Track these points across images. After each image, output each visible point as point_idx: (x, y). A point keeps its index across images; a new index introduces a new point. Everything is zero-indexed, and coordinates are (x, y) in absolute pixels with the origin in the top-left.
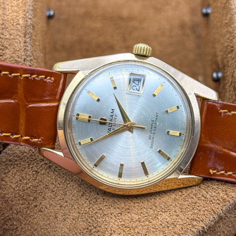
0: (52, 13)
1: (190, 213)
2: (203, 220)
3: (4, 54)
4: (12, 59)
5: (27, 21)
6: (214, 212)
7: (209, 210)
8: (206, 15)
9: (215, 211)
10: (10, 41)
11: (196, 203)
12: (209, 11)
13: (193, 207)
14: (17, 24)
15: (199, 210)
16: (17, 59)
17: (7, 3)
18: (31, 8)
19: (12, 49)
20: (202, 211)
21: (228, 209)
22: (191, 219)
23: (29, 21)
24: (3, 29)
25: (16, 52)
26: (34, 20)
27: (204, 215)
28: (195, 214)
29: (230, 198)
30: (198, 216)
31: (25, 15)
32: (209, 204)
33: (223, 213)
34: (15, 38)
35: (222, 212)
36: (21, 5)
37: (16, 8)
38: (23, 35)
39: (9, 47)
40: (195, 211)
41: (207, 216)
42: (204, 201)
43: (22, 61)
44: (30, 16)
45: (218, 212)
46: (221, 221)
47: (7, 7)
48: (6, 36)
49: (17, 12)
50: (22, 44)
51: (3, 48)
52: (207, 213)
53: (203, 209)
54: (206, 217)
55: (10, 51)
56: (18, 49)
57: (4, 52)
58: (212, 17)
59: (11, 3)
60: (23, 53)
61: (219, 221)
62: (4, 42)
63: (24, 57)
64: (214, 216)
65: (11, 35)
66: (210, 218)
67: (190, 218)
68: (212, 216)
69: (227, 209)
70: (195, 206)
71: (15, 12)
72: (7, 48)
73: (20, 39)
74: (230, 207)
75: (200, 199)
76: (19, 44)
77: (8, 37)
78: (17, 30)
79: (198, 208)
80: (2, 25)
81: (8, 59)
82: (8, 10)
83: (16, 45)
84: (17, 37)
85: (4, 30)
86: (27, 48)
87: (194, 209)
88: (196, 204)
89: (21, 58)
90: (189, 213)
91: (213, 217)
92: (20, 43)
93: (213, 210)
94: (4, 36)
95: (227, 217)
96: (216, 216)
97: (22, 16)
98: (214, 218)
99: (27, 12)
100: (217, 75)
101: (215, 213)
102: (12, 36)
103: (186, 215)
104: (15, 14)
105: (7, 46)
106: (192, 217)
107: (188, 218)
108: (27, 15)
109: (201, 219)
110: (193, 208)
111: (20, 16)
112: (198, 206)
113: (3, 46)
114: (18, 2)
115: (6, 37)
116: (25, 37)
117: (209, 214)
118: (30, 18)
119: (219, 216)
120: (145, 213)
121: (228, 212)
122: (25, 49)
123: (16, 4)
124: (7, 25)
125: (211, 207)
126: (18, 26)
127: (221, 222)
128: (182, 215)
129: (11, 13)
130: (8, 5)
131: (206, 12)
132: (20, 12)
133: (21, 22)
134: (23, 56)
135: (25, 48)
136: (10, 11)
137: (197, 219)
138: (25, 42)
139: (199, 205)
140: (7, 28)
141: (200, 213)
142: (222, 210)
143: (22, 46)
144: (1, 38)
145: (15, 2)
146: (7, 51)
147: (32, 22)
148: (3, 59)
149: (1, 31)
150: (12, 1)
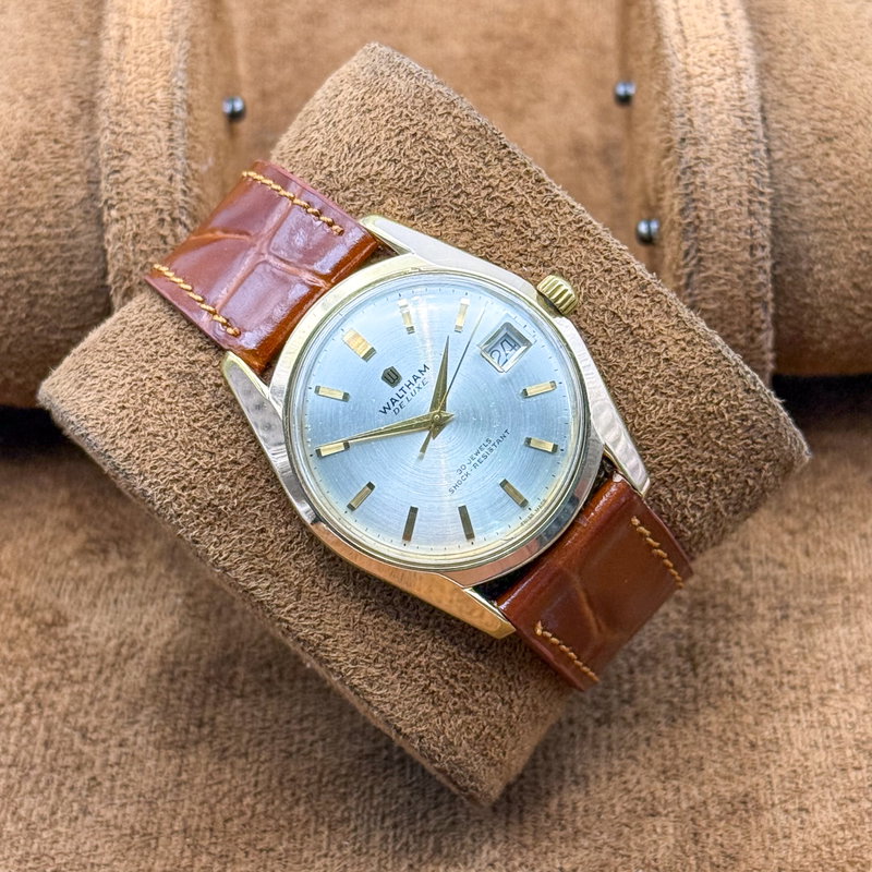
0: (238, 106)
3: (123, 167)
4: (142, 178)
5: (174, 94)
8: (625, 100)
10: (137, 139)
12: (631, 90)
14: (151, 101)
16: (153, 177)
17: (126, 59)
18: (181, 66)
19: (141, 157)
23: (179, 93)
24: (119, 113)
25: (152, 162)
26: (190, 92)
31: (168, 82)
34: (148, 130)
36: (158, 61)
37: (146, 69)
38: (166, 125)
39: (134, 152)
43: (166, 180)
44: (180, 84)
47: (126, 67)
48: (126, 128)
49: (149, 77)
50: (164, 144)
51: (120, 154)
55: (138, 161)
56: (155, 155)
57: (123, 163)
58: (637, 103)
59: (137, 58)
60: (167, 164)
62: (122, 142)
63: (168, 172)
65: (138, 125)
71: (144, 78)
72: (129, 154)
73: (160, 133)
76: (157, 144)
77: (130, 129)
78: (150, 113)
80: (117, 104)
81: (133, 180)
82: (130, 74)
83: (150, 146)
84: (152, 129)
85: (122, 115)
86: (175, 151)
89: (162, 174)
92: (159, 141)
94: (121, 130)
97: (161, 82)
99: (174, 74)
100: (649, 228)
102: (140, 128)
104: (146, 81)
105: (129, 149)
108: (174, 80)
111: (157, 85)
113: (120, 150)
114: (152, 55)
115: (126, 131)
116: (169, 127)
118: (181, 88)
122: (171, 154)
123: (147, 59)
124: (128, 106)
126: (153, 105)
129: (135, 80)
130: (128, 63)
131: (626, 92)
132: (158, 76)
133: (160, 95)
134: (168, 169)
135: (170, 151)
136: (134, 75)
138: (171, 140)
140: (127, 112)
143: (165, 148)
144: (113, 132)
145: (144, 55)
146: (131, 161)
147: (185, 97)
148: (121, 179)
149: (114, 118)
150: (138, 54)
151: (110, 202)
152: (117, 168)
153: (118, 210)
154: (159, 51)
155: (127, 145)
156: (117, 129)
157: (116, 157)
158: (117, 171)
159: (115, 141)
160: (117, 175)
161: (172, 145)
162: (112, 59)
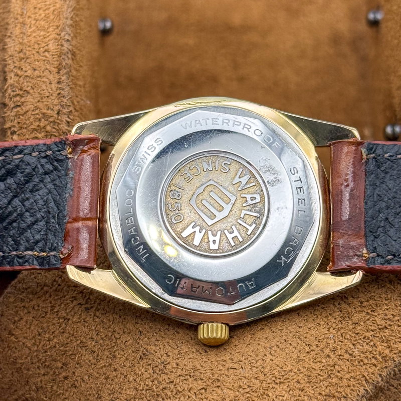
0: (108, 25)
1: (324, 385)
2: (347, 395)
3: (23, 103)
4: (37, 112)
5: (62, 45)
6: (366, 380)
7: (358, 377)
8: (375, 24)
9: (368, 378)
10: (33, 81)
11: (335, 365)
12: (379, 16)
13: (330, 372)
14: (46, 51)
15: (339, 377)
16: (45, 111)
17: (28, 14)
18: (69, 22)
19: (37, 95)
20: (345, 380)
21: (392, 373)
22: (326, 395)
23: (66, 45)
24: (21, 59)
25: (44, 100)
27: (349, 386)
28: (333, 385)
29: (395, 354)
30: (339, 388)
31: (59, 35)
32: (358, 367)
33: (382, 380)
34: (42, 74)
35: (380, 379)
36: (52, 17)
37: (43, 23)
38: (56, 70)
39: (31, 91)
40: (333, 381)
41: (354, 389)
42: (348, 361)
43: (54, 114)
44: (67, 37)
45: (374, 381)
46: (381, 394)
47: (28, 21)
48: (26, 71)
49: (44, 30)
50: (54, 86)
51: (21, 93)
52: (354, 383)
53: (348, 376)
54: (352, 390)
55: (34, 98)
56: (47, 94)
57: (23, 100)
58: (383, 26)
59: (35, 13)
60: (56, 102)
61: (378, 393)
62: (23, 83)
63: (56, 108)
64: (367, 388)
65: (35, 70)
66: (359, 391)
67: (323, 393)
68: (362, 388)
69: (390, 374)
70: (332, 370)
71: (41, 30)
72: (28, 92)
73: (51, 77)
74: (396, 369)
75: (341, 357)
76: (49, 85)
77: (29, 73)
78: (44, 61)
79: (339, 374)
80: (19, 52)
81: (30, 112)
82: (30, 27)
83: (44, 87)
84: (45, 73)
85: (23, 61)
86: (62, 92)
87: (331, 377)
88: (334, 367)
89: (52, 110)
90: (321, 383)
91: (364, 390)
92: (50, 83)
93: (364, 376)
94: (23, 73)
95: (393, 386)
96: (370, 387)
97: (53, 36)
98: (367, 390)
99: (63, 30)
100: (394, 130)
101: (368, 382)
102: (36, 72)
103: (317, 387)
104: (42, 33)
105: (28, 89)
106: (327, 391)
107: (320, 394)
108: (63, 34)
109: (343, 393)
110: (330, 375)
111: (51, 37)
112: (339, 372)
113: (21, 89)
114: (47, 12)
115: (26, 74)
116: (58, 73)
117: (358, 385)
118: (68, 40)
119: (376, 387)
120: (246, 387)
121: (394, 378)
122: (59, 94)
123: (43, 15)
124: (28, 53)
125: (361, 372)
126: (46, 54)
127: (382, 396)
128: (311, 387)
129: (34, 32)
130: (29, 17)
131: (375, 18)
132: (51, 29)
133: (52, 46)
134: (56, 105)
135: (58, 91)
136: (33, 28)
137: (336, 394)
138: (59, 82)
139: (340, 369)
140: (27, 58)
141: (341, 384)
142: (380, 375)
143: (54, 89)
144: (17, 75)
145: (41, 12)
146: (29, 98)
147: (70, 47)
148: (22, 112)
149: (17, 64)
150: (37, 10)
151: (12, 129)
152: (19, 104)
153: (18, 135)
154: (52, 9)
155: (27, 86)
156: (19, 72)
157: (18, 95)
158: (19, 106)
159: (18, 82)
160: (19, 109)
161: (60, 86)
162: (17, 14)
